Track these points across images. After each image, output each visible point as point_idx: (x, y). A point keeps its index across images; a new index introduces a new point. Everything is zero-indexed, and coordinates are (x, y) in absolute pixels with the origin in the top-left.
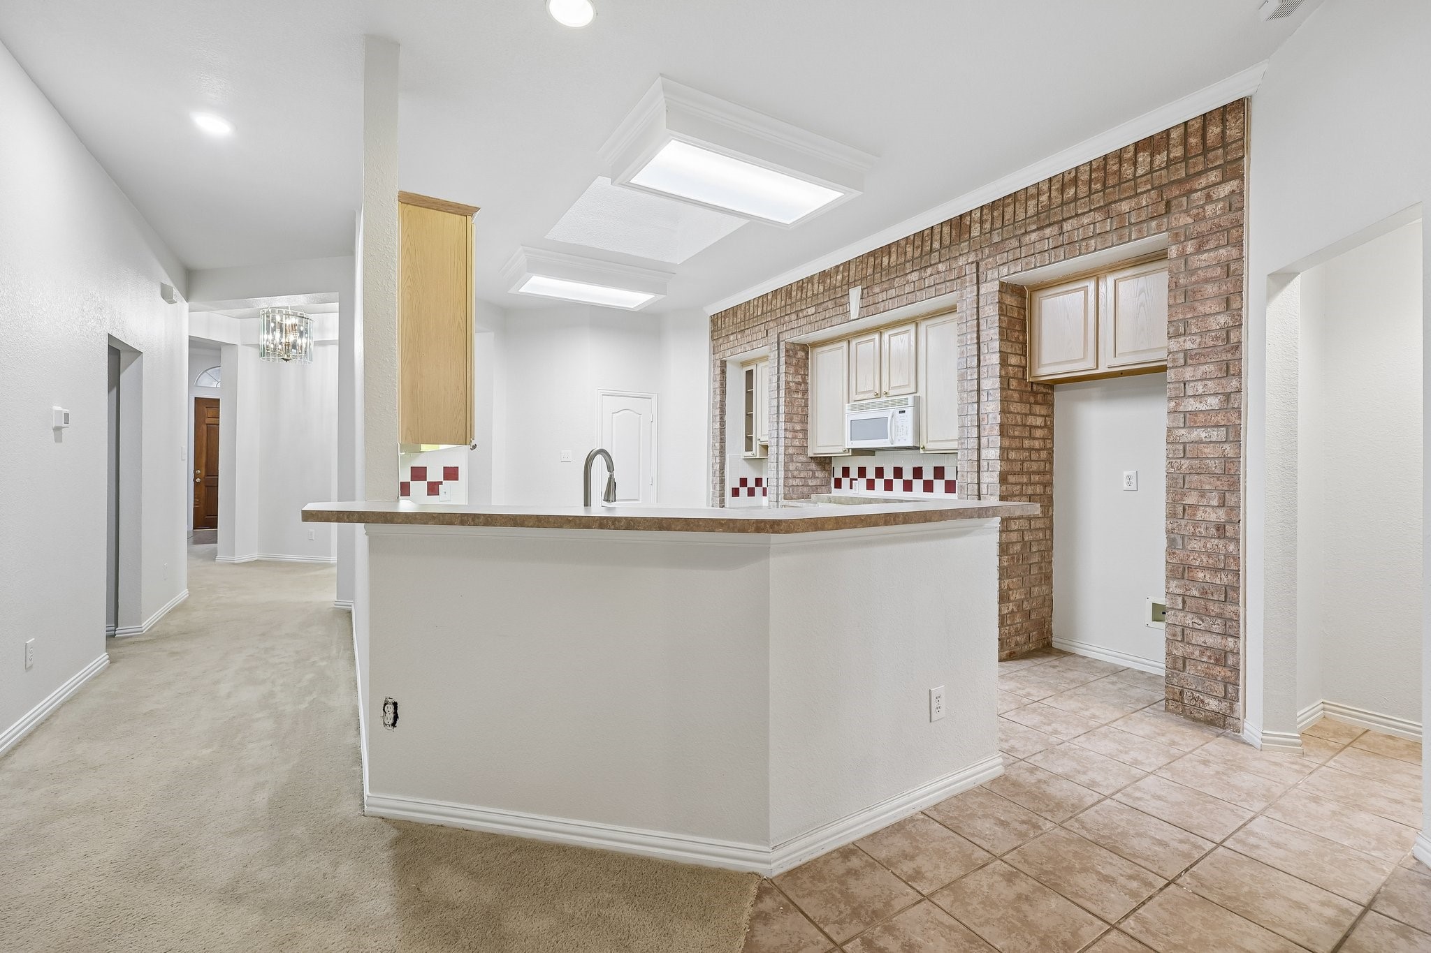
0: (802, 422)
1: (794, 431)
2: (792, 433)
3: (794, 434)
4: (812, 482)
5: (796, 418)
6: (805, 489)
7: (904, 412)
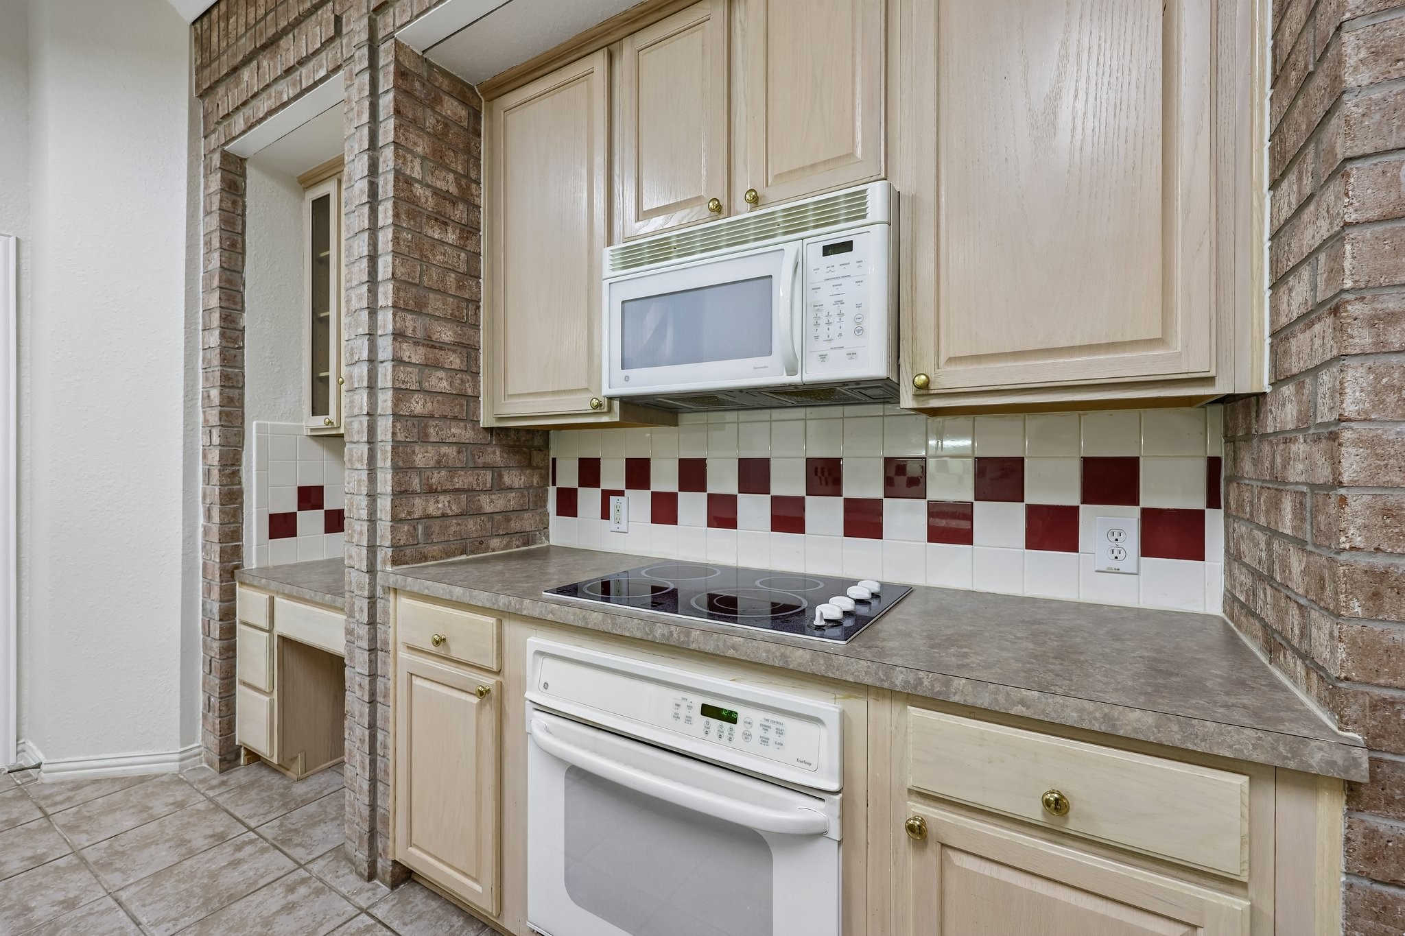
0: (456, 320)
1: (431, 344)
2: (421, 350)
3: (432, 354)
4: (490, 503)
5: (435, 304)
6: (471, 525)
7: (847, 246)
